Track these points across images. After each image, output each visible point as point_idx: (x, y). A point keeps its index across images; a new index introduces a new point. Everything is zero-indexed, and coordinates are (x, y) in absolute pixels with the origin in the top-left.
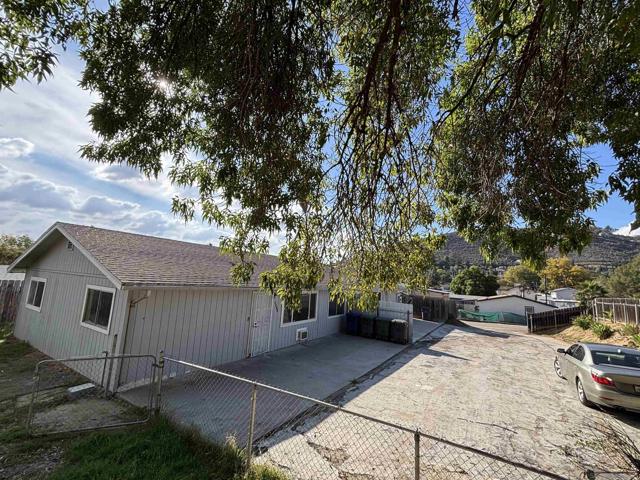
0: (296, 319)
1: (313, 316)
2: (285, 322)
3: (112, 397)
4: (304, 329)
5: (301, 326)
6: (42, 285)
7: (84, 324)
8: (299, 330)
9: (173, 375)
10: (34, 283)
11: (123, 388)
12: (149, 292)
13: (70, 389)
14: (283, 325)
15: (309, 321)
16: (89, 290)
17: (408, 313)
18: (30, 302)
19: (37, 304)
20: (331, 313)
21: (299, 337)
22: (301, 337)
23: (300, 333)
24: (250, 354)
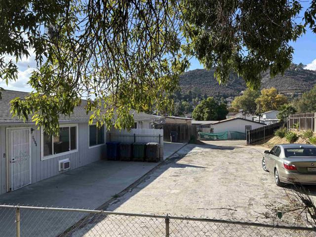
1: (74, 147)
2: (45, 155)
4: (67, 160)
5: (63, 158)
8: (60, 162)
14: (43, 158)
15: (71, 152)
20: (92, 143)
21: (62, 167)
22: (64, 167)
23: (62, 164)
24: (11, 189)
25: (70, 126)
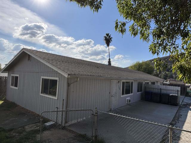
0: (126, 93)
1: (132, 92)
2: (122, 94)
3: (64, 128)
4: (129, 98)
5: (128, 97)
6: (17, 78)
7: (42, 95)
8: (127, 99)
9: (84, 118)
10: (13, 77)
11: (67, 125)
12: (79, 79)
13: (45, 124)
14: (122, 96)
15: (131, 94)
16: (43, 79)
17: (178, 91)
18: (12, 85)
19: (16, 86)
20: (138, 91)
21: (127, 102)
22: (128, 102)
23: (127, 100)
24: (111, 109)
25: (131, 81)
